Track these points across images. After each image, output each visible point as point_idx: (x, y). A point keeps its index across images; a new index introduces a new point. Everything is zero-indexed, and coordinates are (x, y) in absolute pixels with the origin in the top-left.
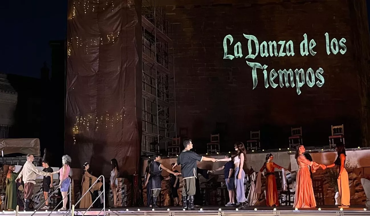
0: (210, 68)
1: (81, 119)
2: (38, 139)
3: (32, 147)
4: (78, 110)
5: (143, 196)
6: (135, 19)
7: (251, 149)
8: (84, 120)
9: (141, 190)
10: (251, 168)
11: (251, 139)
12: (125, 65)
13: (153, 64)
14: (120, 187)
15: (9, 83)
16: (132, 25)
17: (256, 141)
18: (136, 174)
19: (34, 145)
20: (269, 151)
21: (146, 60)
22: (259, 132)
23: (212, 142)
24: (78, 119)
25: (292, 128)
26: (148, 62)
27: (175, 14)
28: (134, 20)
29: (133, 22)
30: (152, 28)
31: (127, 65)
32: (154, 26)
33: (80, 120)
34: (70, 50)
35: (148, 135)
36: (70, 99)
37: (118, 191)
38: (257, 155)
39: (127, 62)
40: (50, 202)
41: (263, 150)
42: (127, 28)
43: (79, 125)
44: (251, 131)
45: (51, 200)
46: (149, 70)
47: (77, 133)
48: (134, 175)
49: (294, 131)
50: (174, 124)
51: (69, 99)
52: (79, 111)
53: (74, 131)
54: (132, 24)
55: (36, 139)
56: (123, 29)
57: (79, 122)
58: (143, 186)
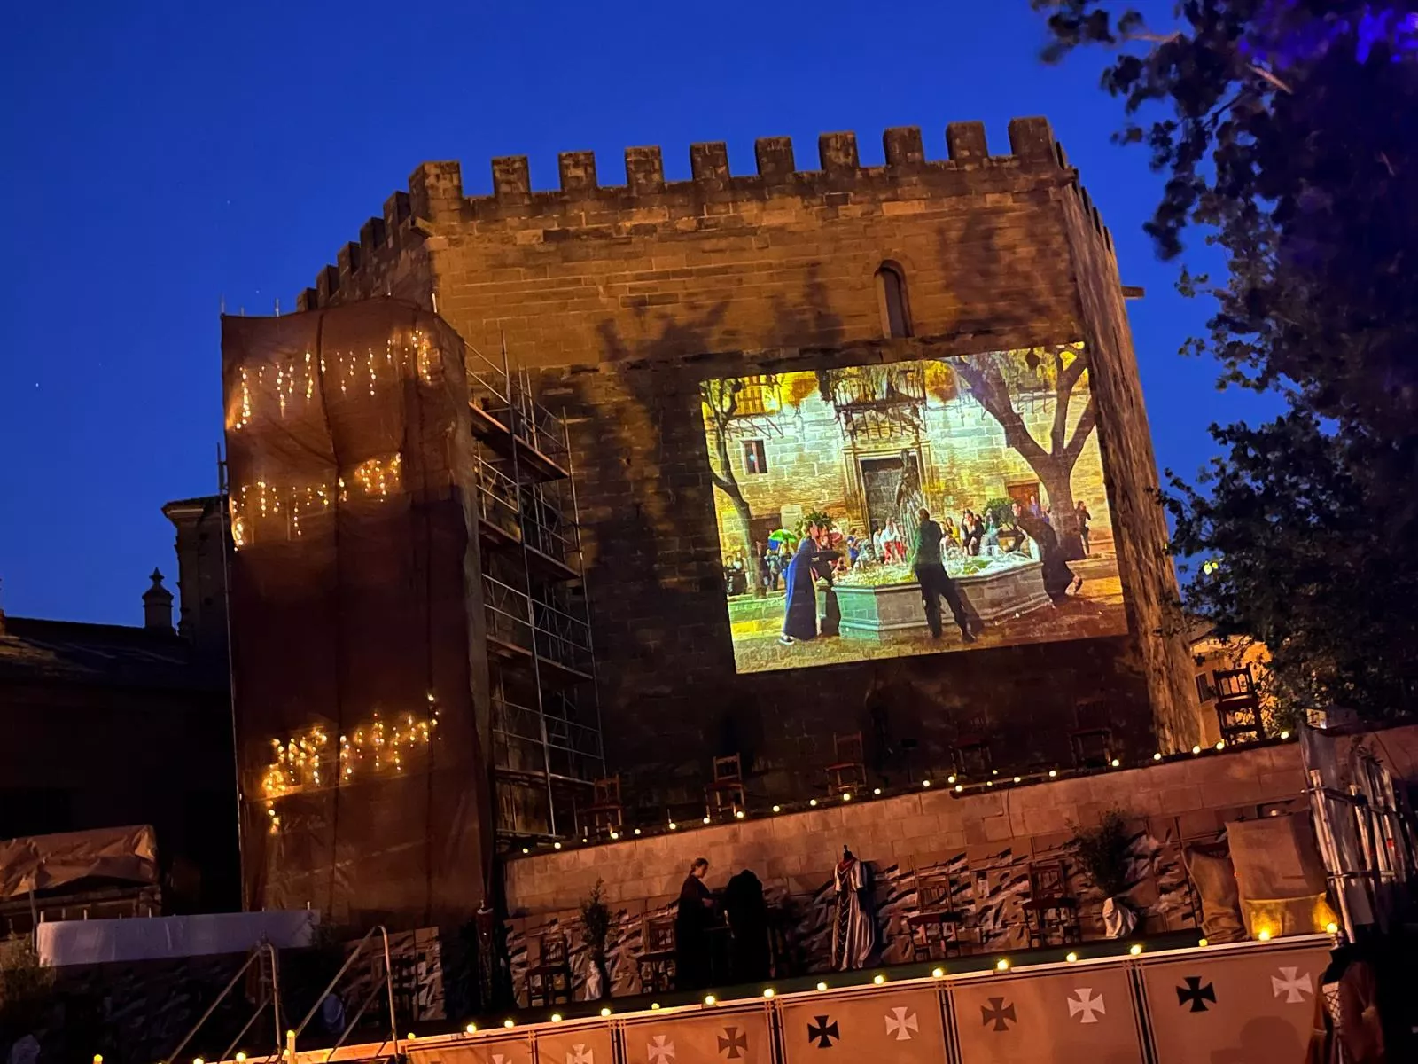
1: (291, 747)
2: (146, 826)
5: (510, 977)
7: (841, 790)
8: (301, 749)
9: (505, 960)
10: (846, 851)
14: (435, 958)
17: (852, 765)
18: (484, 910)
22: (859, 736)
23: (720, 779)
24: (281, 748)
33: (286, 751)
34: (240, 526)
37: (430, 971)
38: (859, 807)
41: (877, 791)
43: (285, 767)
44: (834, 737)
47: (282, 794)
48: (480, 912)
53: (269, 787)
55: (140, 826)
57: (286, 759)
58: (508, 945)
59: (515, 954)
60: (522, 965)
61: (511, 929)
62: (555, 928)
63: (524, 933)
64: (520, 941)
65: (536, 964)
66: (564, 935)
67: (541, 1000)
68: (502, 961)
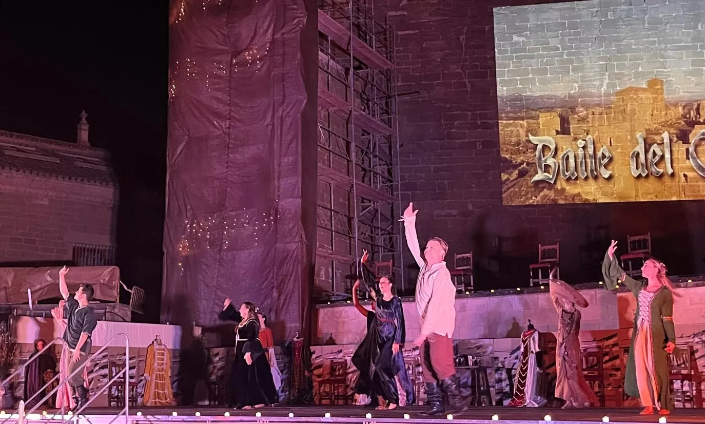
0: (479, 122)
1: (194, 225)
2: (116, 267)
3: (105, 283)
4: (189, 207)
5: (312, 383)
6: (301, 15)
7: (541, 283)
8: (200, 227)
9: (309, 372)
10: (530, 324)
11: (540, 261)
12: (281, 112)
13: (349, 112)
15: (105, 167)
16: (295, 28)
17: (549, 266)
18: (298, 338)
19: (109, 280)
20: (579, 286)
21: (331, 104)
22: (557, 247)
23: (458, 268)
24: (188, 226)
25: (628, 236)
26: (336, 108)
27: (406, 13)
28: (297, 17)
29: (296, 21)
30: (347, 39)
31: (283, 111)
32: (349, 33)
33: (191, 227)
34: (174, 86)
35: (336, 259)
36: (173, 186)
39: (285, 105)
40: (116, 394)
42: (283, 34)
43: (190, 237)
44: (540, 245)
45: (118, 391)
46: (343, 125)
47: (186, 253)
48: (295, 339)
49: (634, 242)
50: (397, 237)
51: (171, 183)
52: (191, 208)
53: (181, 249)
54: (293, 27)
55: (114, 267)
56: (276, 37)
57: (191, 232)
58: (312, 362)
59: (316, 368)
60: (319, 376)
61: (314, 352)
62: (341, 355)
63: (321, 356)
64: (319, 360)
65: (327, 377)
66: (346, 360)
67: (328, 400)
68: (306, 373)
